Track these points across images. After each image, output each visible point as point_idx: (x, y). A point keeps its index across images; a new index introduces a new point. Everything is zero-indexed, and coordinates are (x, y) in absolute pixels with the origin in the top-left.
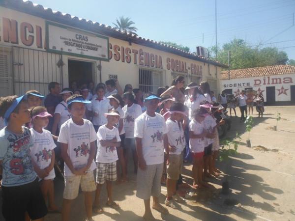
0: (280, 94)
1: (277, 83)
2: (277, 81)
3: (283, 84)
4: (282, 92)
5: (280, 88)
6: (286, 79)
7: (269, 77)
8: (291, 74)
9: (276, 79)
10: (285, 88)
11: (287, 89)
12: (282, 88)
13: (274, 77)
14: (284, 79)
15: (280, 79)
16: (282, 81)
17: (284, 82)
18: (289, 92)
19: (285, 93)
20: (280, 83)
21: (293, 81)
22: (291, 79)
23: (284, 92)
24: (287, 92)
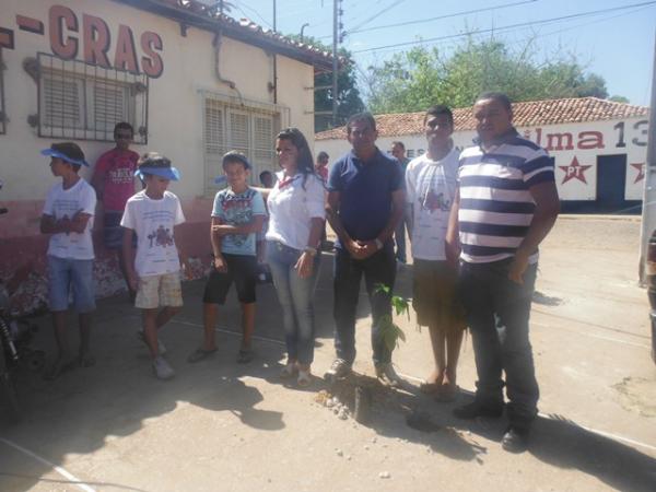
0: (567, 179)
1: (560, 147)
2: (560, 142)
3: (576, 152)
4: (573, 175)
5: (567, 162)
6: (586, 137)
7: (539, 131)
8: (601, 123)
9: (559, 136)
10: (582, 162)
11: (589, 167)
12: (575, 163)
13: (553, 129)
14: (581, 135)
15: (570, 136)
16: (575, 141)
17: (580, 146)
18: (591, 175)
19: (582, 178)
20: (570, 147)
21: (604, 142)
22: (599, 135)
23: (578, 174)
24: (586, 173)
